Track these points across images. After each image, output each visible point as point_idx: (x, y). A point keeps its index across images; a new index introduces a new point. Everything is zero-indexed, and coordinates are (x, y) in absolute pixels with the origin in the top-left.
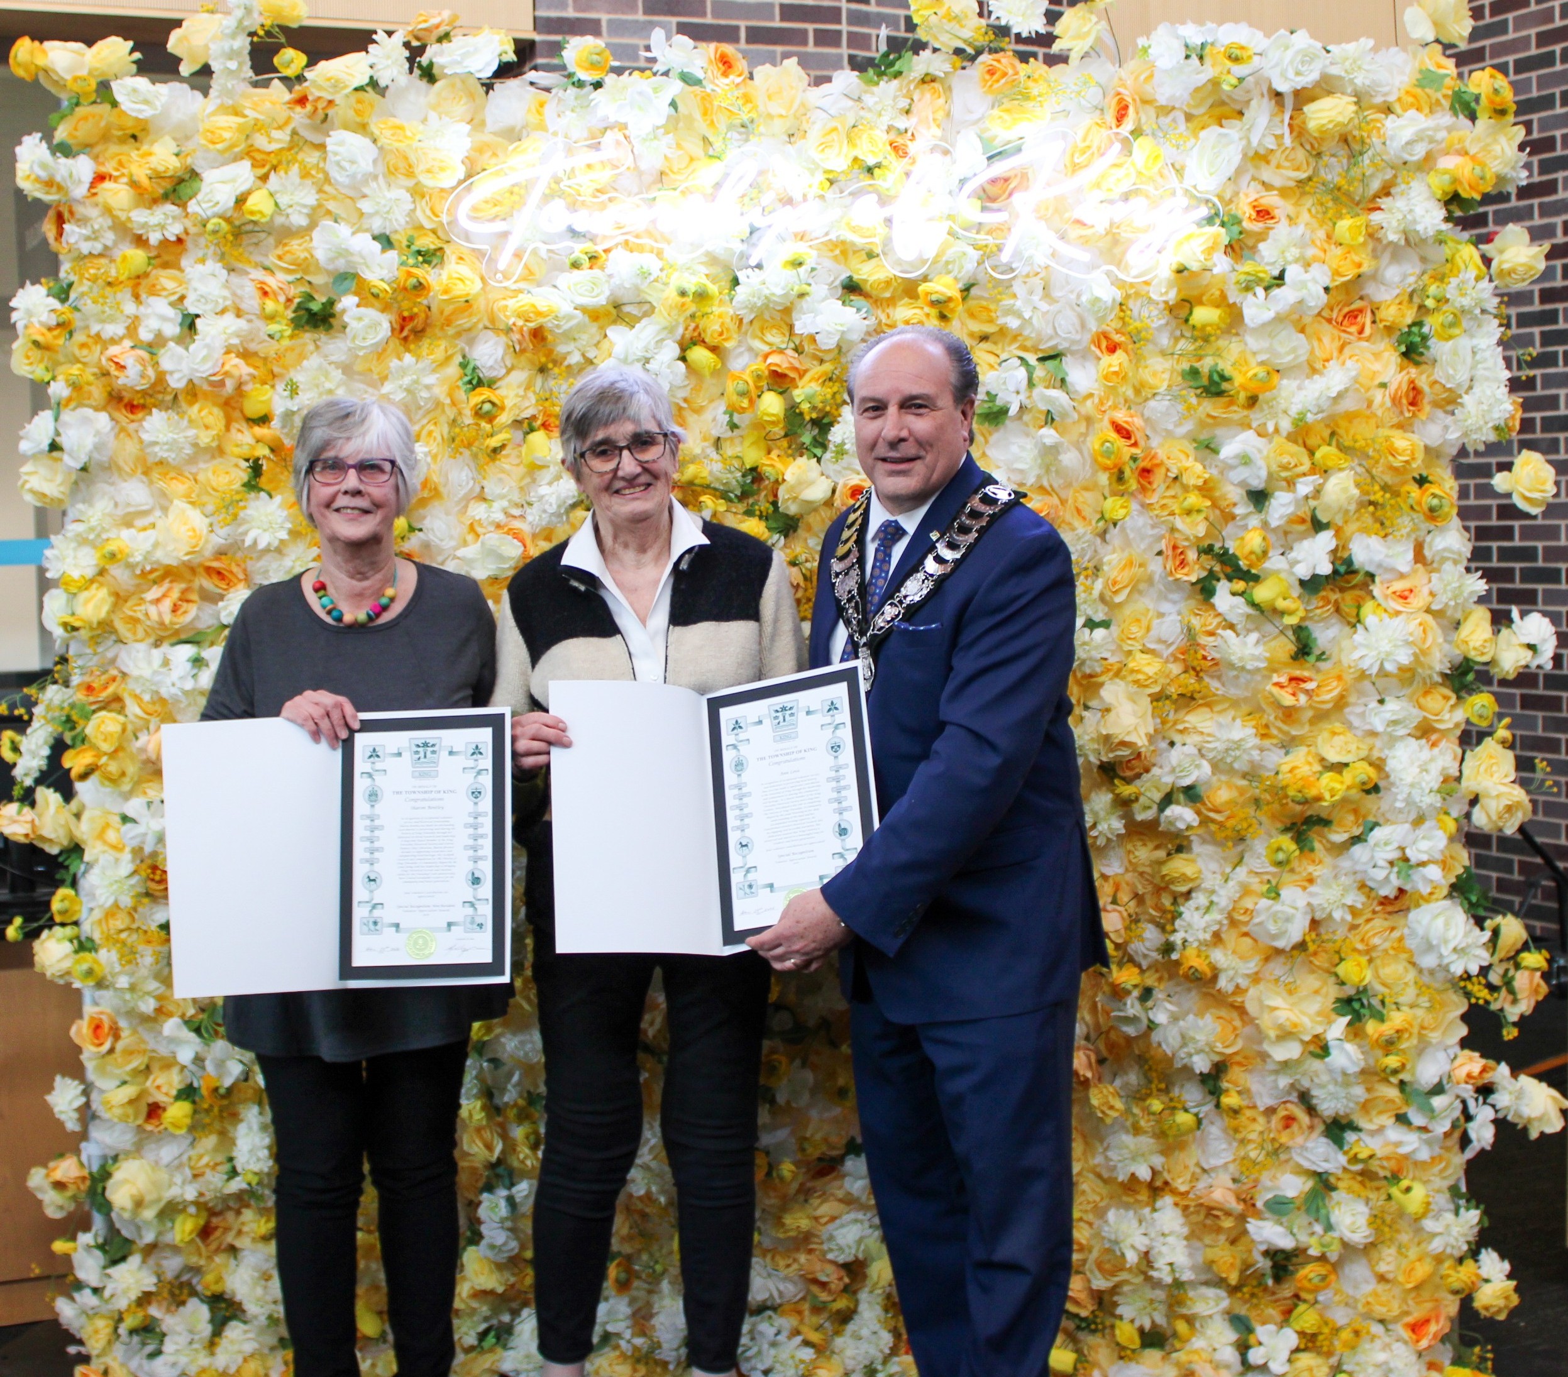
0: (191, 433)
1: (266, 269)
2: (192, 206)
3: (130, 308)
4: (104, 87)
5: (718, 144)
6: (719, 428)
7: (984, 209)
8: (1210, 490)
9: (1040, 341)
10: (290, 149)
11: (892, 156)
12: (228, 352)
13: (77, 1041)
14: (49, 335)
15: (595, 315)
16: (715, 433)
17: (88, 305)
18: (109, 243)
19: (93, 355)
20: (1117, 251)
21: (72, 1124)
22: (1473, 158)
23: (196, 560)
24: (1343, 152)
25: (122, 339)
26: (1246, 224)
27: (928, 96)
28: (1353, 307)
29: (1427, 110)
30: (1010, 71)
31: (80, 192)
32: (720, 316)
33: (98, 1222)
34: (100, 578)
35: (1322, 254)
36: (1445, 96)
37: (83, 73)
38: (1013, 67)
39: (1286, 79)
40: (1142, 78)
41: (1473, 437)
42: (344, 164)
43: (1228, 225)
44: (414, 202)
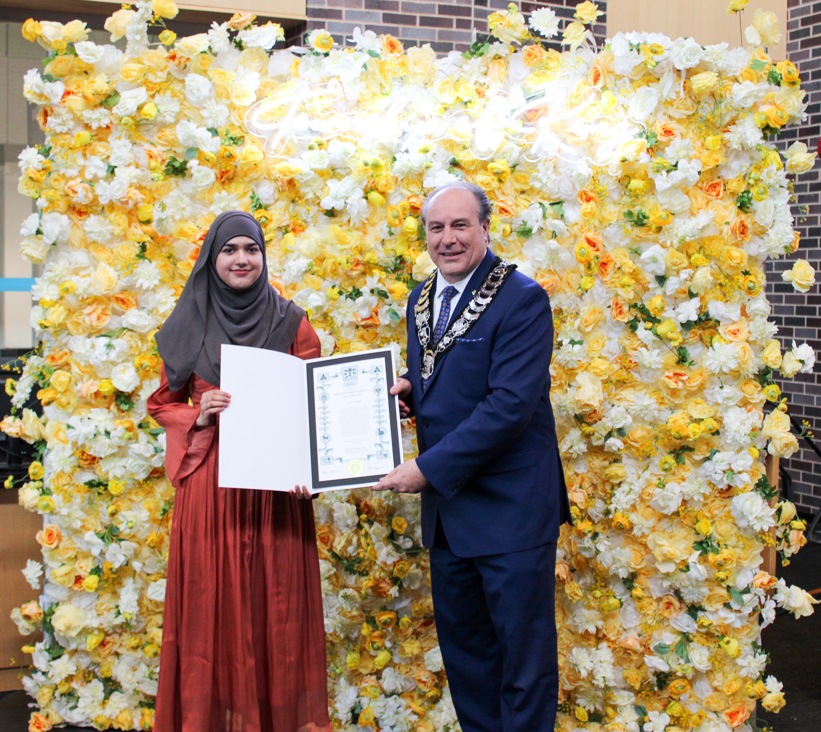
0: (110, 227)
1: (152, 144)
2: (115, 110)
3: (81, 161)
4: (71, 46)
5: (387, 87)
6: (384, 234)
7: (524, 125)
8: (636, 275)
9: (551, 195)
10: (167, 82)
11: (477, 96)
12: (131, 186)
13: (39, 541)
14: (38, 175)
15: (321, 174)
16: (382, 237)
17: (59, 159)
18: (71, 127)
19: (61, 185)
20: (592, 149)
21: (35, 586)
22: (777, 107)
23: (111, 293)
24: (711, 101)
25: (76, 177)
26: (659, 138)
27: (496, 66)
28: (714, 182)
29: (756, 81)
30: (539, 55)
31: (57, 100)
32: (386, 176)
33: (47, 637)
34: (60, 301)
35: (698, 154)
36: (765, 74)
37: (60, 39)
38: (541, 52)
39: (682, 63)
40: (608, 60)
41: (774, 251)
42: (194, 91)
43: (650, 138)
44: (230, 112)
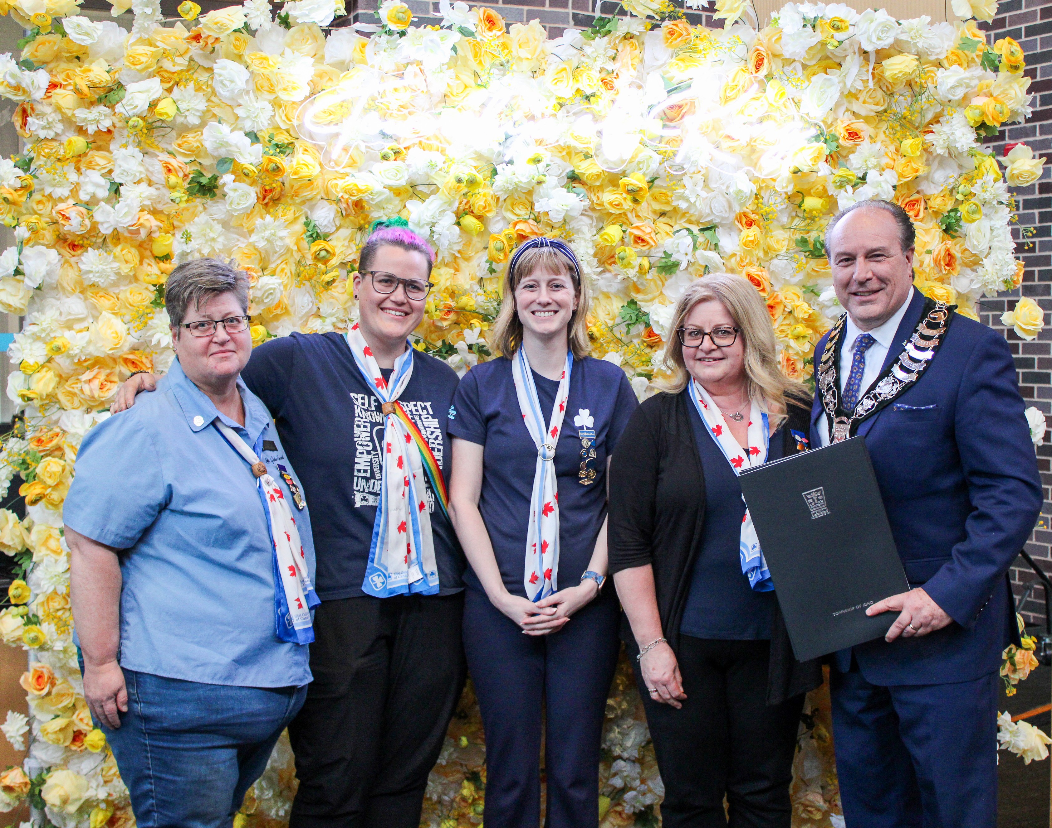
0: (115, 265)
1: (170, 153)
2: (119, 108)
3: (73, 177)
4: (57, 23)
5: (484, 77)
6: (483, 271)
7: (664, 126)
8: (813, 321)
9: (701, 217)
10: (188, 71)
11: (603, 88)
12: (142, 210)
13: (25, 687)
14: (16, 194)
15: (397, 192)
16: (479, 275)
17: (43, 174)
18: (59, 132)
19: (46, 209)
20: (754, 157)
21: (18, 746)
22: (996, 99)
23: (118, 353)
24: (908, 93)
25: (67, 198)
26: (841, 141)
27: (628, 48)
28: (911, 198)
29: (965, 65)
30: (685, 33)
31: (39, 95)
32: (484, 196)
33: (35, 815)
34: (48, 364)
35: (892, 163)
36: (978, 56)
37: (43, 12)
38: (687, 30)
39: (871, 42)
40: (774, 39)
41: (990, 287)
42: (226, 82)
43: (829, 141)
44: (274, 110)
